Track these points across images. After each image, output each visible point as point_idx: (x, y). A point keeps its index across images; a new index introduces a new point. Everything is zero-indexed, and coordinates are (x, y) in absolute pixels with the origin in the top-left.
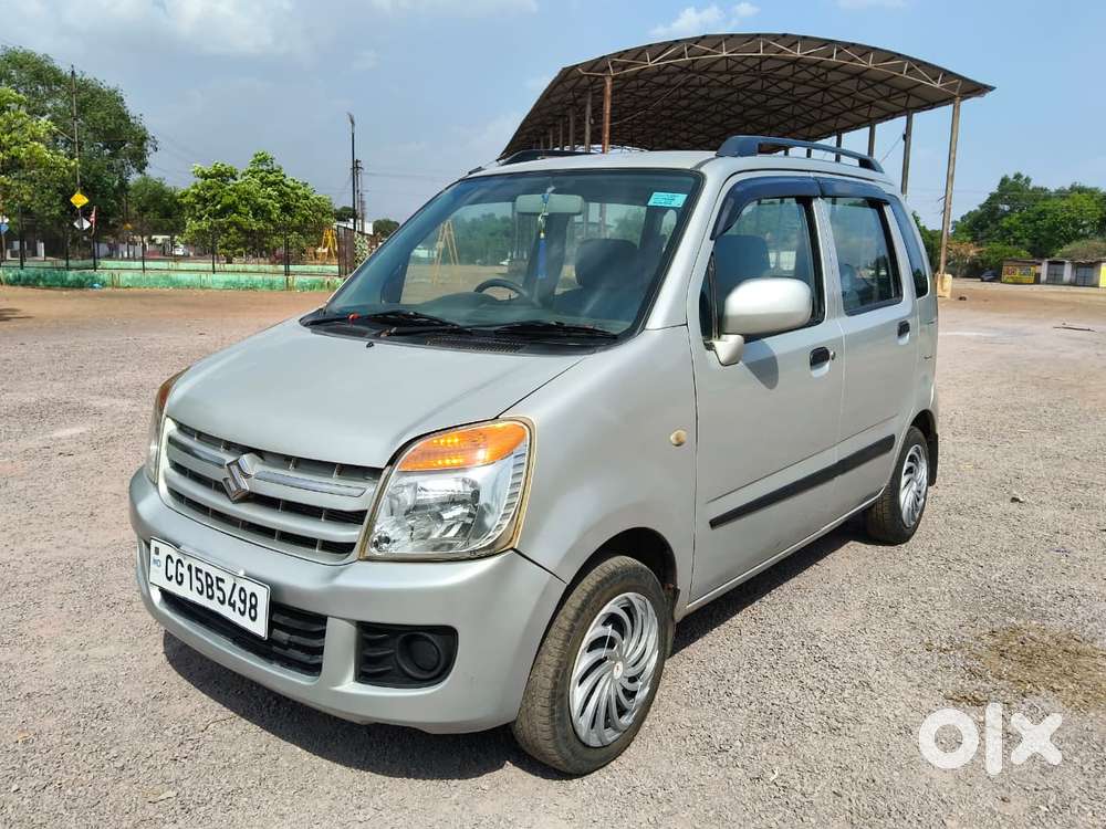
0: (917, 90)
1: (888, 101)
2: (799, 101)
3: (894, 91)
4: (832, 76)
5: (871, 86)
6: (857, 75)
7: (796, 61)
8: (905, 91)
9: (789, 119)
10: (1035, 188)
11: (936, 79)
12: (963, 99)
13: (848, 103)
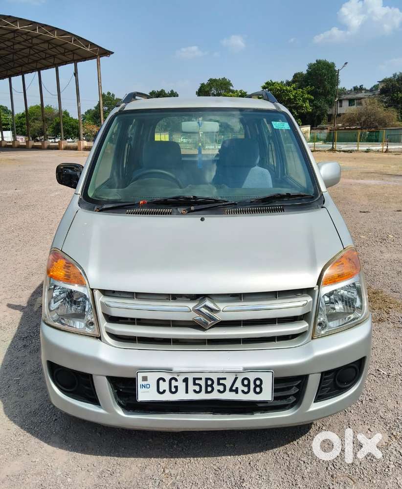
0: (78, 51)
1: (64, 55)
2: (15, 53)
3: (66, 51)
4: (35, 41)
5: (55, 47)
6: (48, 41)
7: (15, 31)
8: (71, 51)
9: (10, 62)
10: (117, 99)
11: (87, 46)
12: (101, 57)
13: (43, 55)
